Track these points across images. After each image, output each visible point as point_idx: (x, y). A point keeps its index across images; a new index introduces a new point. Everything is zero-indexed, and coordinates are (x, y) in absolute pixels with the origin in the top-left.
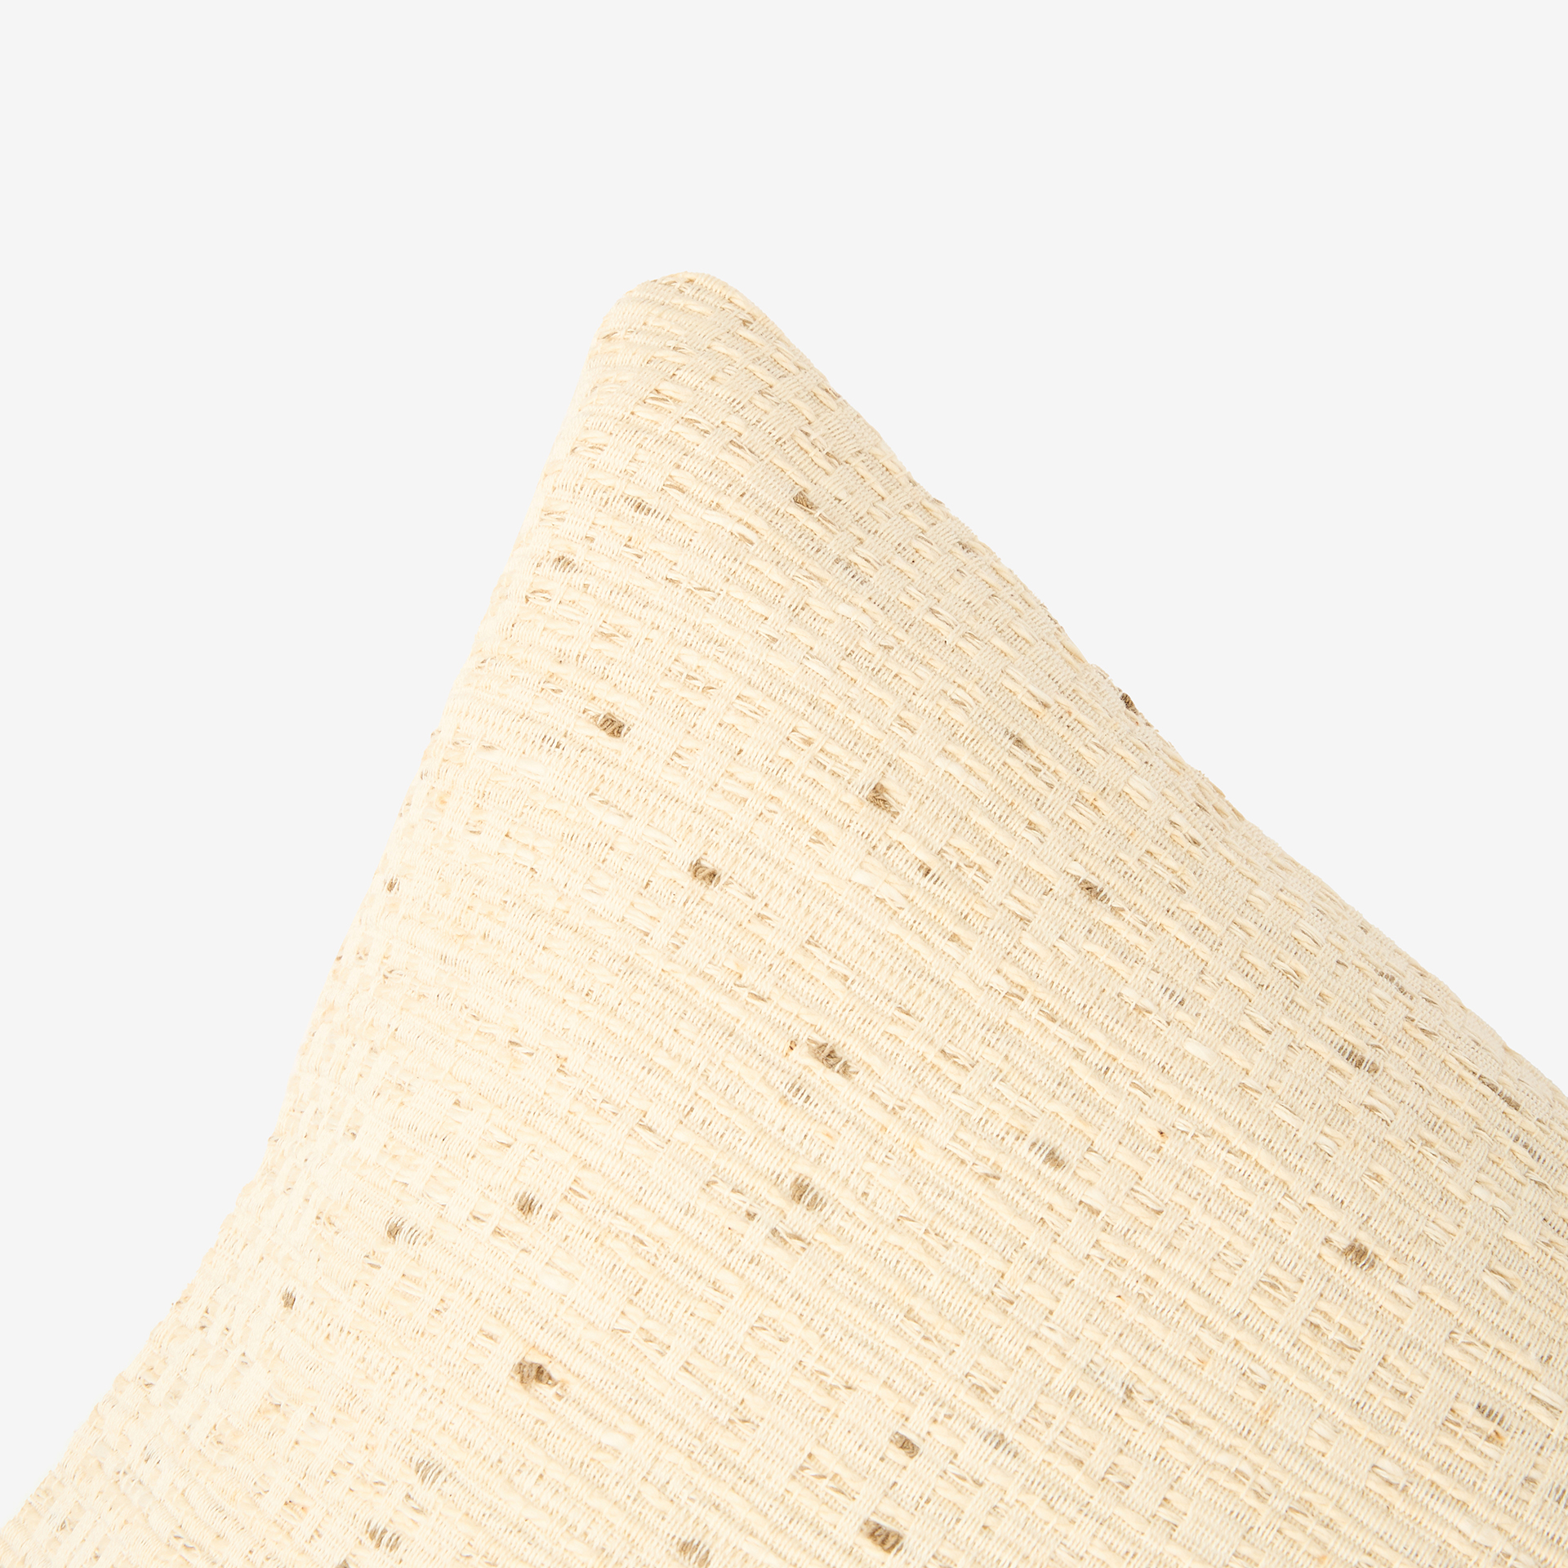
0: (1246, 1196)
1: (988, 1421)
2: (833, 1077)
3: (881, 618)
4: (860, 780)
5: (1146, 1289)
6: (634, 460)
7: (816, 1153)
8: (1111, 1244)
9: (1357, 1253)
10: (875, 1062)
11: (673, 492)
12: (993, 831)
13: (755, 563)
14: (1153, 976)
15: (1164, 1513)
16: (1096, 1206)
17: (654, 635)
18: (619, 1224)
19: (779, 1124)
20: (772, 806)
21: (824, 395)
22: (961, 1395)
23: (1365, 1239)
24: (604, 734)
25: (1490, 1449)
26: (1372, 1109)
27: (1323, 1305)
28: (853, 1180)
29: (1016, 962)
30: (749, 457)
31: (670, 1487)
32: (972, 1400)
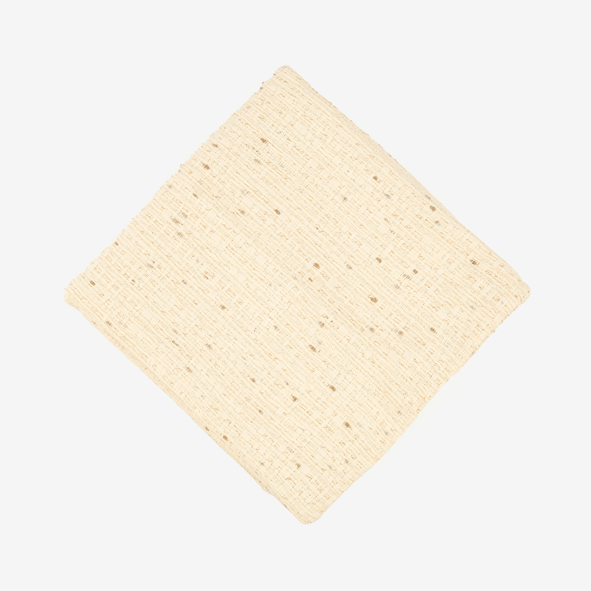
4: (298, 403)
20: (317, 400)
31: (352, 278)
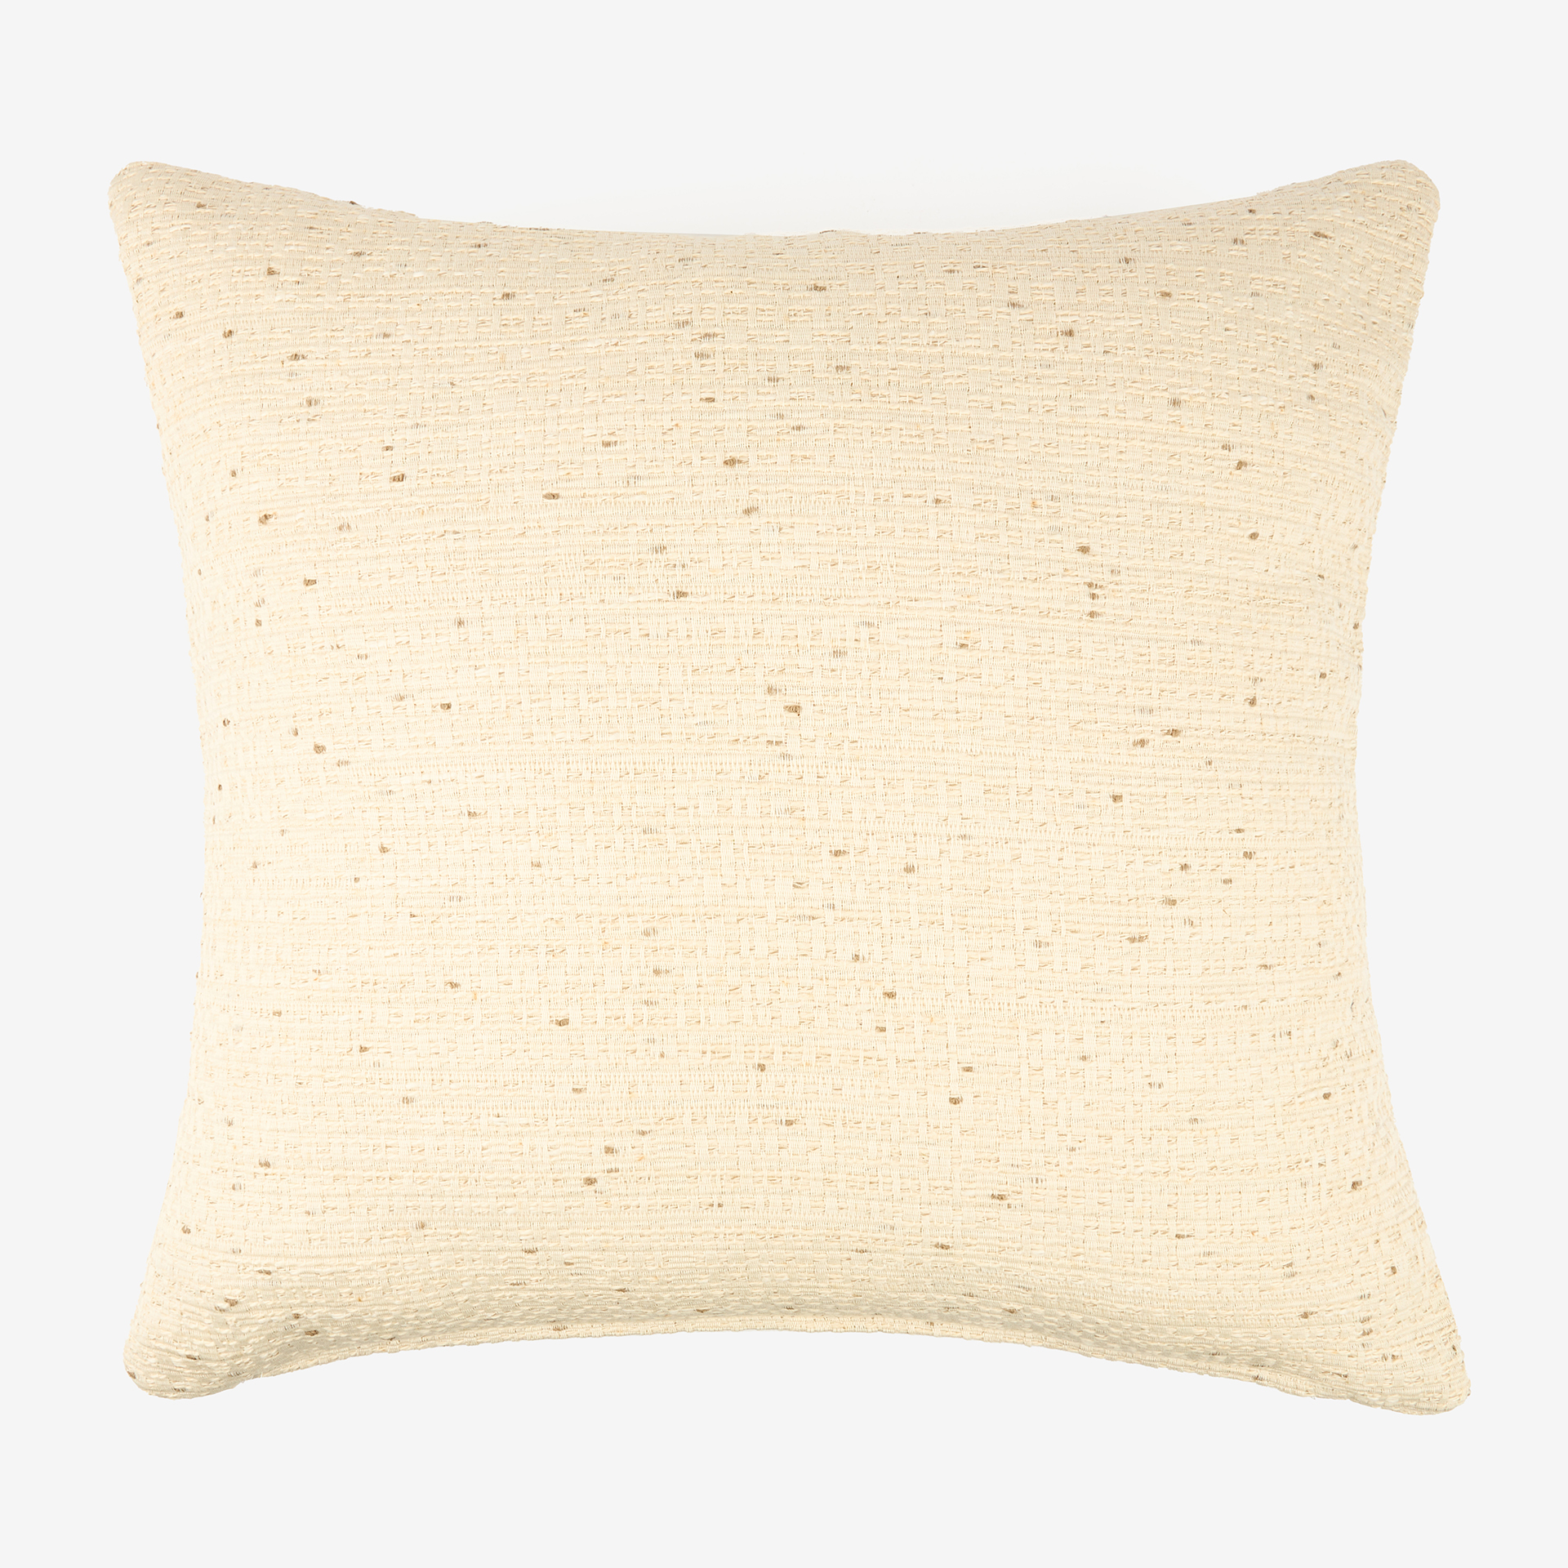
0: (458, 304)
1: (409, 423)
2: (301, 361)
3: (244, 222)
5: (440, 352)
6: (138, 231)
7: (308, 388)
8: (420, 347)
9: (507, 296)
10: (312, 348)
11: (156, 232)
12: (315, 258)
13: (194, 233)
14: (392, 264)
15: (486, 408)
16: (408, 339)
17: (175, 278)
18: (262, 455)
19: (292, 389)
21: (190, 173)
22: (396, 422)
23: (507, 290)
24: (179, 319)
25: (585, 319)
26: (490, 255)
27: (504, 317)
28: (325, 387)
29: (343, 289)
30: (174, 204)
32: (401, 420)
